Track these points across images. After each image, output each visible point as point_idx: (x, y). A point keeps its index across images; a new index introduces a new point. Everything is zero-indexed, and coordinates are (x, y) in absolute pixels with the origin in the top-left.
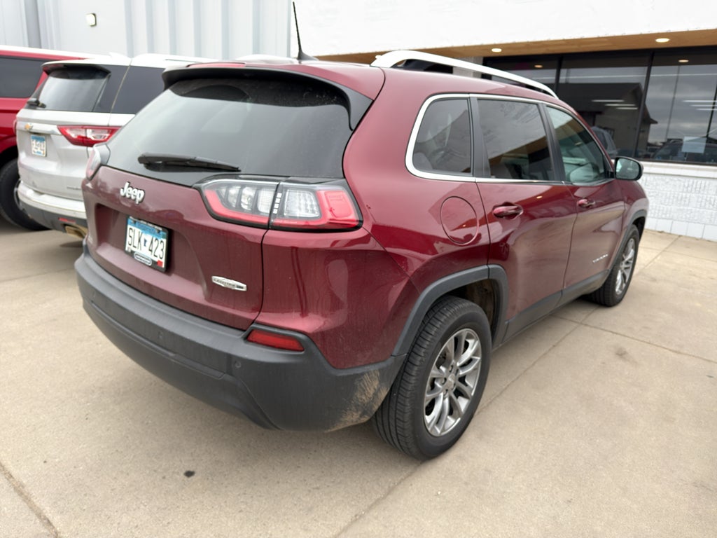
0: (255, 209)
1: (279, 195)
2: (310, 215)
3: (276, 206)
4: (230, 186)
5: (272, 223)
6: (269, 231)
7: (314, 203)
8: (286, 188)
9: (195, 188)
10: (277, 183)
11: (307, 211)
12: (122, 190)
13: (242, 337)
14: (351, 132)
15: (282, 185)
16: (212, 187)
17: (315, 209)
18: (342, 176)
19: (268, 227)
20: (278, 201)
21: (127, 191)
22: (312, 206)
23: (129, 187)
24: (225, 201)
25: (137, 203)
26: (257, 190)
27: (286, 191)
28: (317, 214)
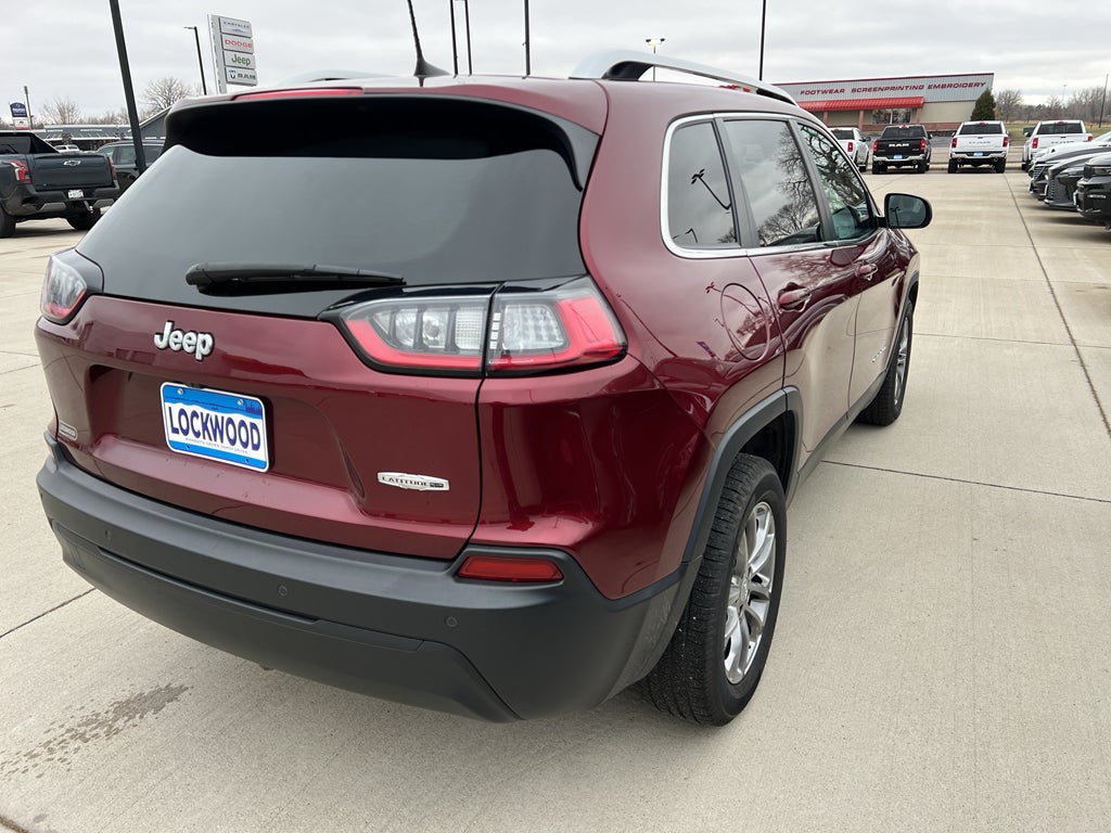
0: (452, 346)
1: (496, 316)
2: (545, 344)
3: (494, 336)
4: (396, 310)
5: (490, 366)
6: (486, 381)
7: (553, 323)
8: (504, 304)
9: (323, 320)
10: (489, 296)
11: (539, 337)
12: (157, 337)
13: (448, 574)
14: (581, 194)
15: (499, 298)
16: (361, 316)
17: (556, 332)
18: (585, 272)
19: (484, 373)
20: (495, 326)
21: (169, 338)
22: (549, 328)
23: (172, 330)
24: (392, 338)
25: (199, 357)
26: (451, 311)
27: (504, 308)
28: (558, 342)
